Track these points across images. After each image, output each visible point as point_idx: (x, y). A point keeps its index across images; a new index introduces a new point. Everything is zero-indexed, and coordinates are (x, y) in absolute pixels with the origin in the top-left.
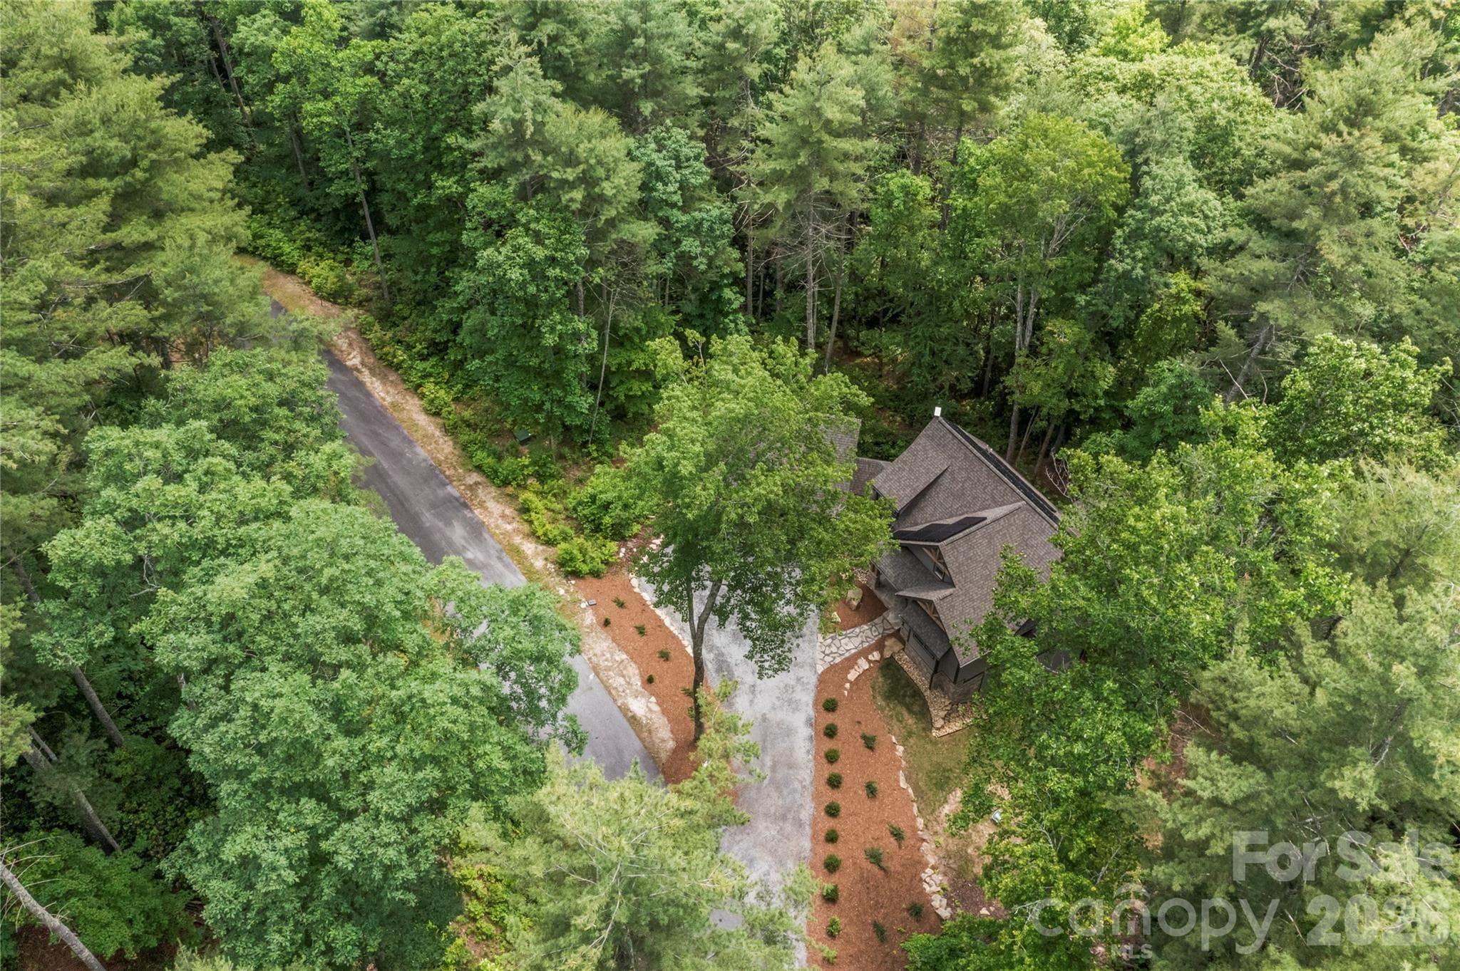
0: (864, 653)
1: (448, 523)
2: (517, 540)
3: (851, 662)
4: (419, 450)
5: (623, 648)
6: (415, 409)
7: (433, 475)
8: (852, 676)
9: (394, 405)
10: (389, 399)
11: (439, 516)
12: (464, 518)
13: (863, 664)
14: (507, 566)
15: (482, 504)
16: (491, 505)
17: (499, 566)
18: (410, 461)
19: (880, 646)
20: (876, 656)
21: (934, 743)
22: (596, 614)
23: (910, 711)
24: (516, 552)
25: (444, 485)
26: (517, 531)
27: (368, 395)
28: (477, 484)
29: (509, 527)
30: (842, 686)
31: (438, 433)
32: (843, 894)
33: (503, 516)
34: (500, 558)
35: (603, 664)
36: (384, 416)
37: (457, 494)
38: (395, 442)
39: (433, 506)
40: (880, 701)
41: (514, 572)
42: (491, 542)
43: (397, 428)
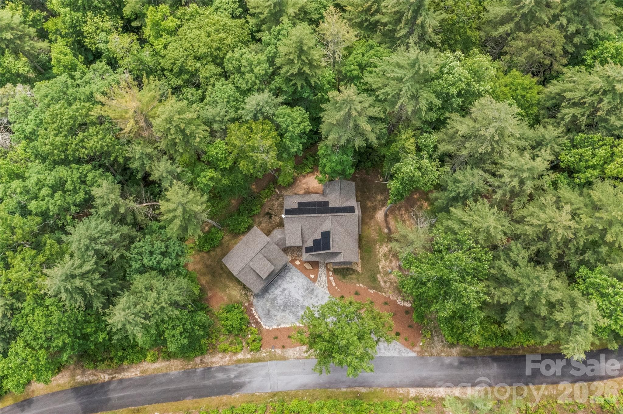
0: (328, 276)
1: (215, 377)
2: (235, 358)
3: (329, 282)
4: (172, 373)
5: (295, 346)
6: (149, 366)
7: (188, 374)
8: (334, 284)
9: (142, 372)
10: (138, 373)
11: (209, 378)
12: (215, 371)
13: (332, 278)
14: (244, 366)
15: (211, 362)
16: (214, 360)
17: (242, 369)
18: (176, 378)
19: (328, 270)
20: (331, 273)
21: (362, 273)
22: (278, 348)
23: (351, 274)
24: (239, 361)
25: (195, 371)
26: (231, 357)
27: (131, 379)
28: (201, 360)
29: (228, 358)
30: (336, 290)
31: (167, 363)
32: (399, 331)
33: (222, 358)
34: (240, 367)
35: (298, 355)
36: (146, 378)
37: (202, 369)
38: (164, 380)
39: (204, 378)
40: (344, 281)
41: (248, 365)
42: (231, 367)
43: (156, 376)
